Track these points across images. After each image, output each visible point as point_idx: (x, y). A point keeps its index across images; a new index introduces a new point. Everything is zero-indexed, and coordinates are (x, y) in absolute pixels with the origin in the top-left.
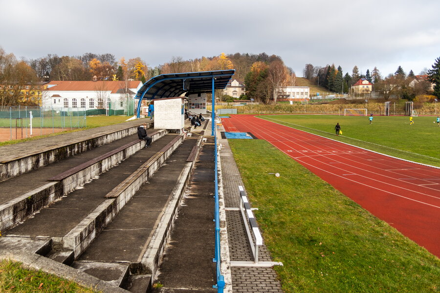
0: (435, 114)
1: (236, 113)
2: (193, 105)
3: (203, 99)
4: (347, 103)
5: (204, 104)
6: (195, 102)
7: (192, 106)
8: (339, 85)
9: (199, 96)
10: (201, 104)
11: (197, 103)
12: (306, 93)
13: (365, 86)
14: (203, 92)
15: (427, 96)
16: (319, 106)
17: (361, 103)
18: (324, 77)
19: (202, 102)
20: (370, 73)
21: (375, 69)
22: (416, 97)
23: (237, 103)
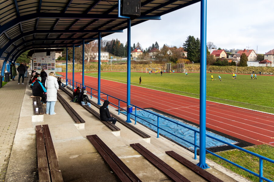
0: (193, 71)
1: (61, 71)
2: (39, 65)
3: (51, 58)
4: (137, 64)
5: (53, 65)
6: (42, 62)
7: (38, 67)
8: (122, 52)
9: (48, 54)
10: (49, 65)
11: (44, 63)
12: (107, 57)
13: (139, 53)
14: (53, 50)
15: (184, 60)
16: (120, 65)
17: (146, 64)
18: (111, 47)
19: (51, 62)
20: (135, 46)
21: (138, 44)
22: (178, 60)
23: (60, 63)
